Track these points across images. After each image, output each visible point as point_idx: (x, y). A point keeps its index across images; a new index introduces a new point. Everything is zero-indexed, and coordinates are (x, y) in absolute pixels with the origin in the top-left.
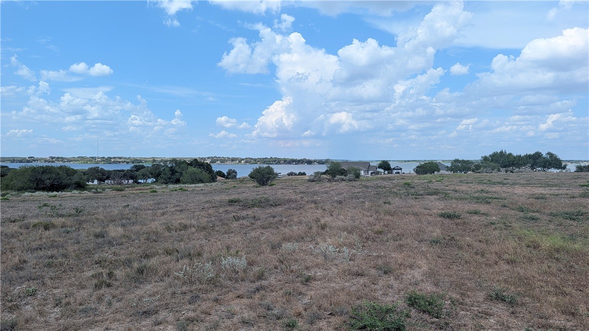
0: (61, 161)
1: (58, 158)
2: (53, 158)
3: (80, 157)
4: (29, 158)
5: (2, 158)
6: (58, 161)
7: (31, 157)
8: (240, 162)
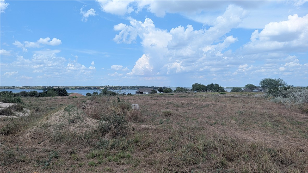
0: (29, 88)
1: (27, 87)
2: (24, 87)
3: (38, 86)
4: (12, 87)
5: (1, 87)
6: (27, 88)
7: (13, 86)
8: (119, 88)
